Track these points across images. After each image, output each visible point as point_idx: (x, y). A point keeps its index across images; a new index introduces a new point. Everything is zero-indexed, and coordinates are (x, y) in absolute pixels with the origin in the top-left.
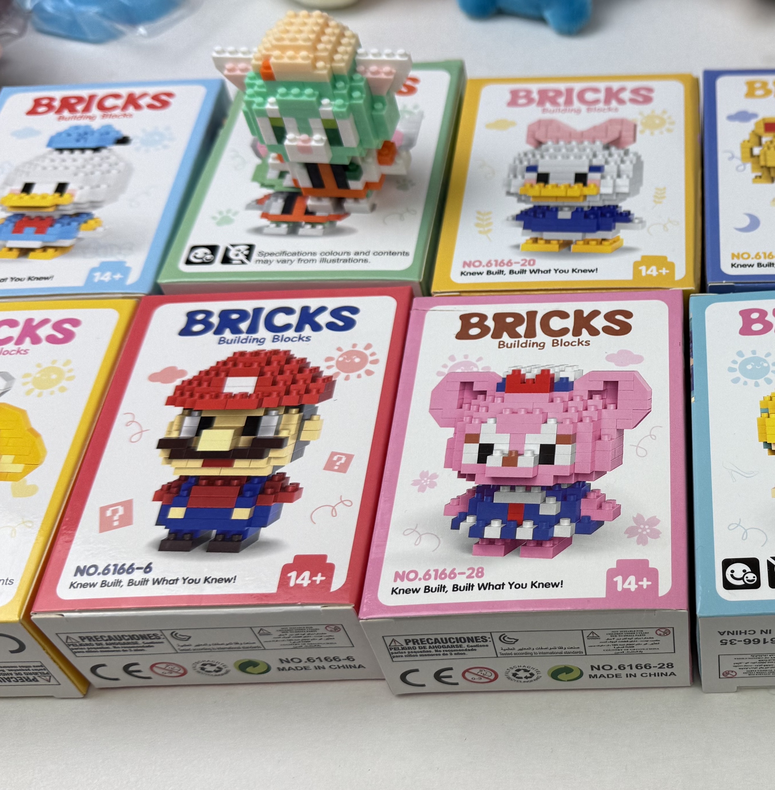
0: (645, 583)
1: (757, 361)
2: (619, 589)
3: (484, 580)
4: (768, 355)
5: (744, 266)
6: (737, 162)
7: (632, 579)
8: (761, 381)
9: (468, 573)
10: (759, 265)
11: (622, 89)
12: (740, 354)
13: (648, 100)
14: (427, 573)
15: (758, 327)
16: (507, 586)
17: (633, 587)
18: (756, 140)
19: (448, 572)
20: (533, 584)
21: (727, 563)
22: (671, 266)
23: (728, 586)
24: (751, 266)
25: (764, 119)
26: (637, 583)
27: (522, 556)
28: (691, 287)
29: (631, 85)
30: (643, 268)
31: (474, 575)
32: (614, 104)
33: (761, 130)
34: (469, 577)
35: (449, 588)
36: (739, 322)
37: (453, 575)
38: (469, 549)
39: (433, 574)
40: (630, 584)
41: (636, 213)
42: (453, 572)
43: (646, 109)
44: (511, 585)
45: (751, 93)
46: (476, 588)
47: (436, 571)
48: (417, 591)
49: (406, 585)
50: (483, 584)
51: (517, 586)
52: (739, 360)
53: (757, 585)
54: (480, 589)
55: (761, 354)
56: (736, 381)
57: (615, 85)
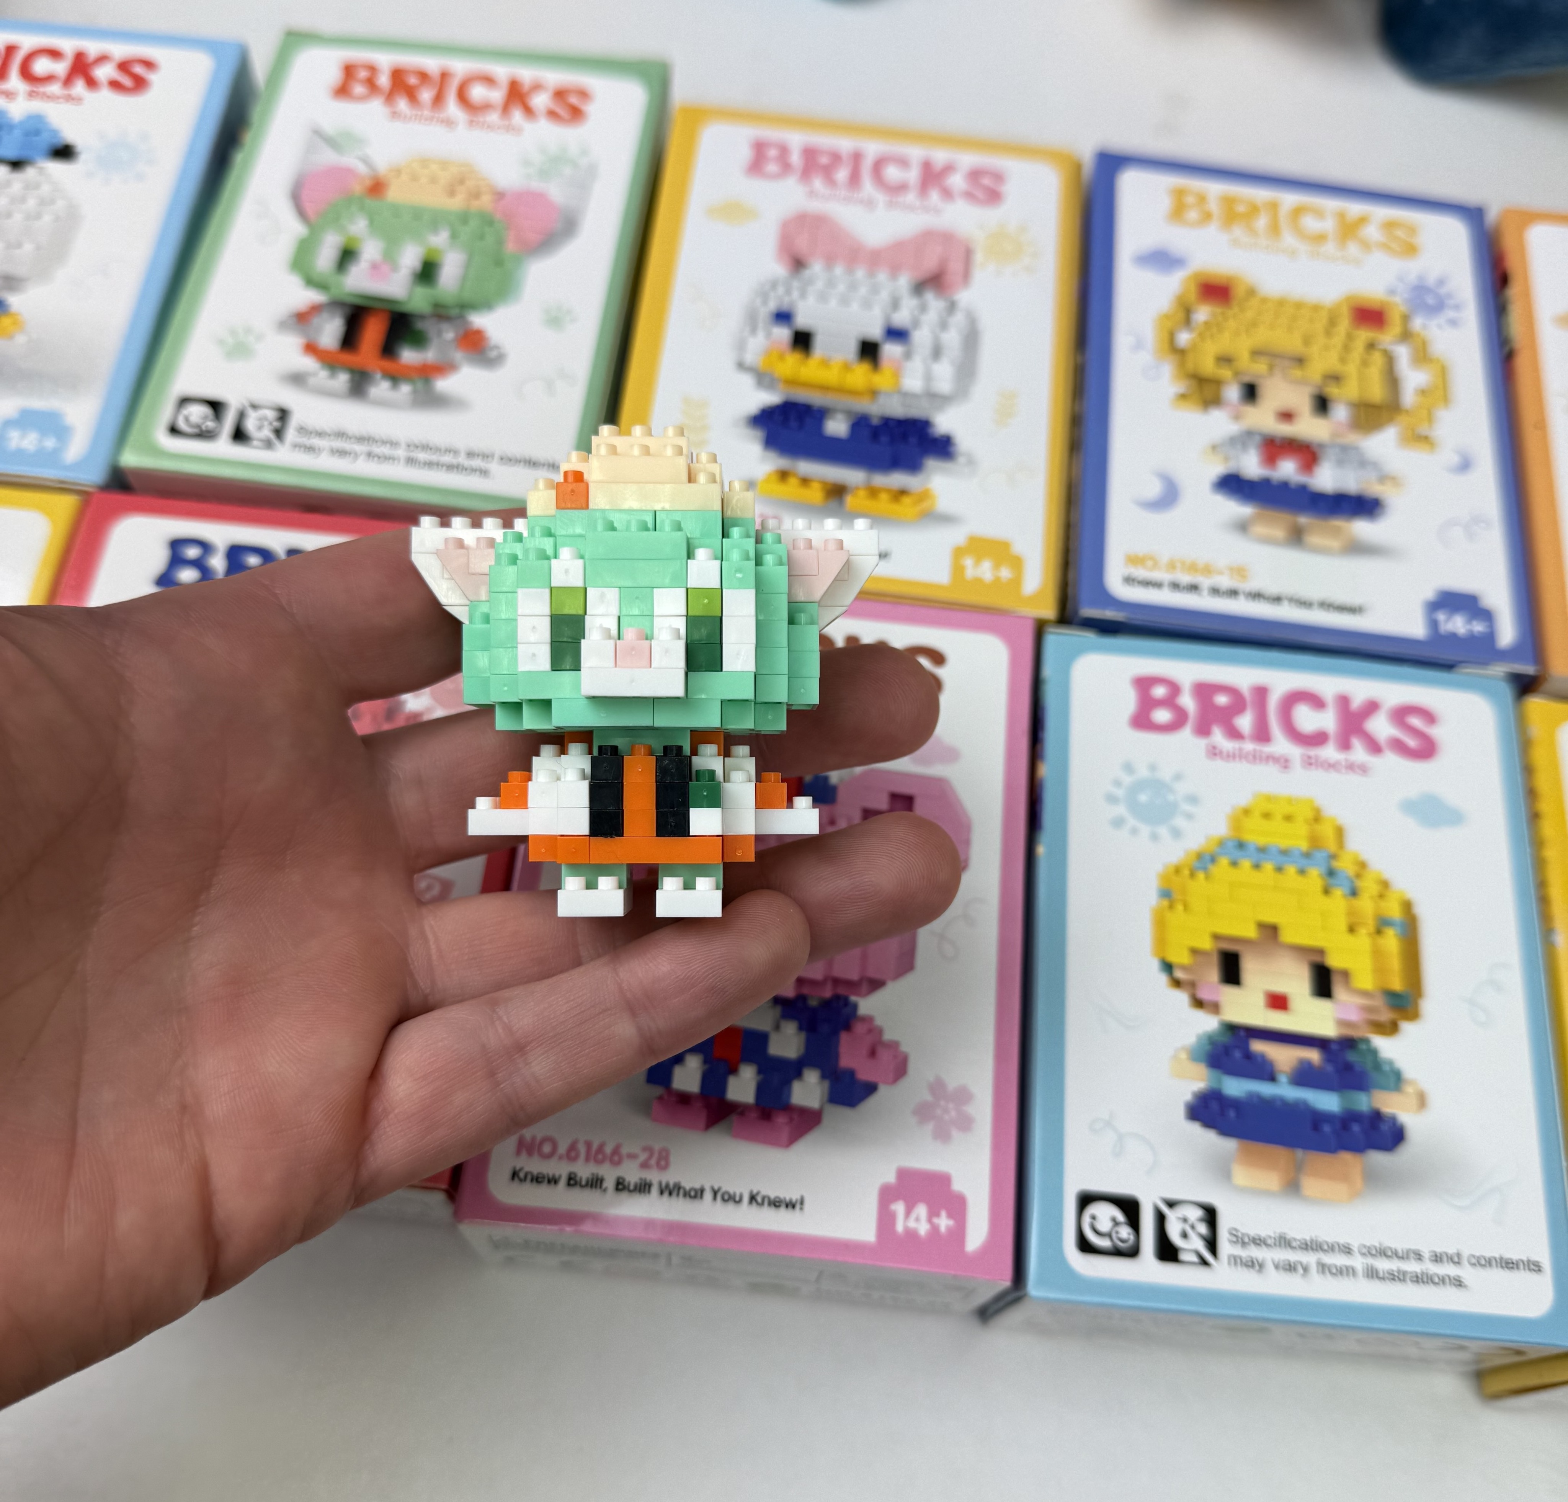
0: (944, 1222)
1: (1157, 786)
2: (900, 1227)
3: (670, 1177)
4: (1178, 777)
5: (1147, 584)
6: (1146, 357)
7: (921, 1210)
8: (1163, 831)
9: (643, 1157)
10: (1175, 586)
11: (949, 169)
12: (1129, 768)
13: (993, 196)
14: (573, 1147)
15: (1162, 716)
16: (708, 1195)
17: (923, 1228)
18: (1181, 315)
19: (608, 1150)
20: (753, 1198)
21: (1086, 1200)
22: (1017, 563)
23: (1085, 1246)
24: (1158, 585)
25: (1196, 275)
26: (930, 1220)
27: (737, 1135)
28: (1049, 611)
29: (967, 160)
30: (968, 562)
31: (653, 1162)
32: (935, 196)
33: (1193, 294)
34: (645, 1165)
35: (609, 1183)
36: (1129, 701)
37: (616, 1157)
38: (644, 1108)
39: (582, 1149)
40: (917, 1220)
41: (964, 441)
42: (616, 1151)
43: (991, 216)
44: (715, 1193)
45: (1178, 212)
46: (655, 1190)
47: (588, 1145)
48: (553, 1181)
49: (535, 1166)
50: (667, 1186)
51: (726, 1197)
52: (1127, 780)
53: (1133, 1252)
54: (662, 1193)
55: (1166, 774)
56: (1118, 823)
57: (940, 156)
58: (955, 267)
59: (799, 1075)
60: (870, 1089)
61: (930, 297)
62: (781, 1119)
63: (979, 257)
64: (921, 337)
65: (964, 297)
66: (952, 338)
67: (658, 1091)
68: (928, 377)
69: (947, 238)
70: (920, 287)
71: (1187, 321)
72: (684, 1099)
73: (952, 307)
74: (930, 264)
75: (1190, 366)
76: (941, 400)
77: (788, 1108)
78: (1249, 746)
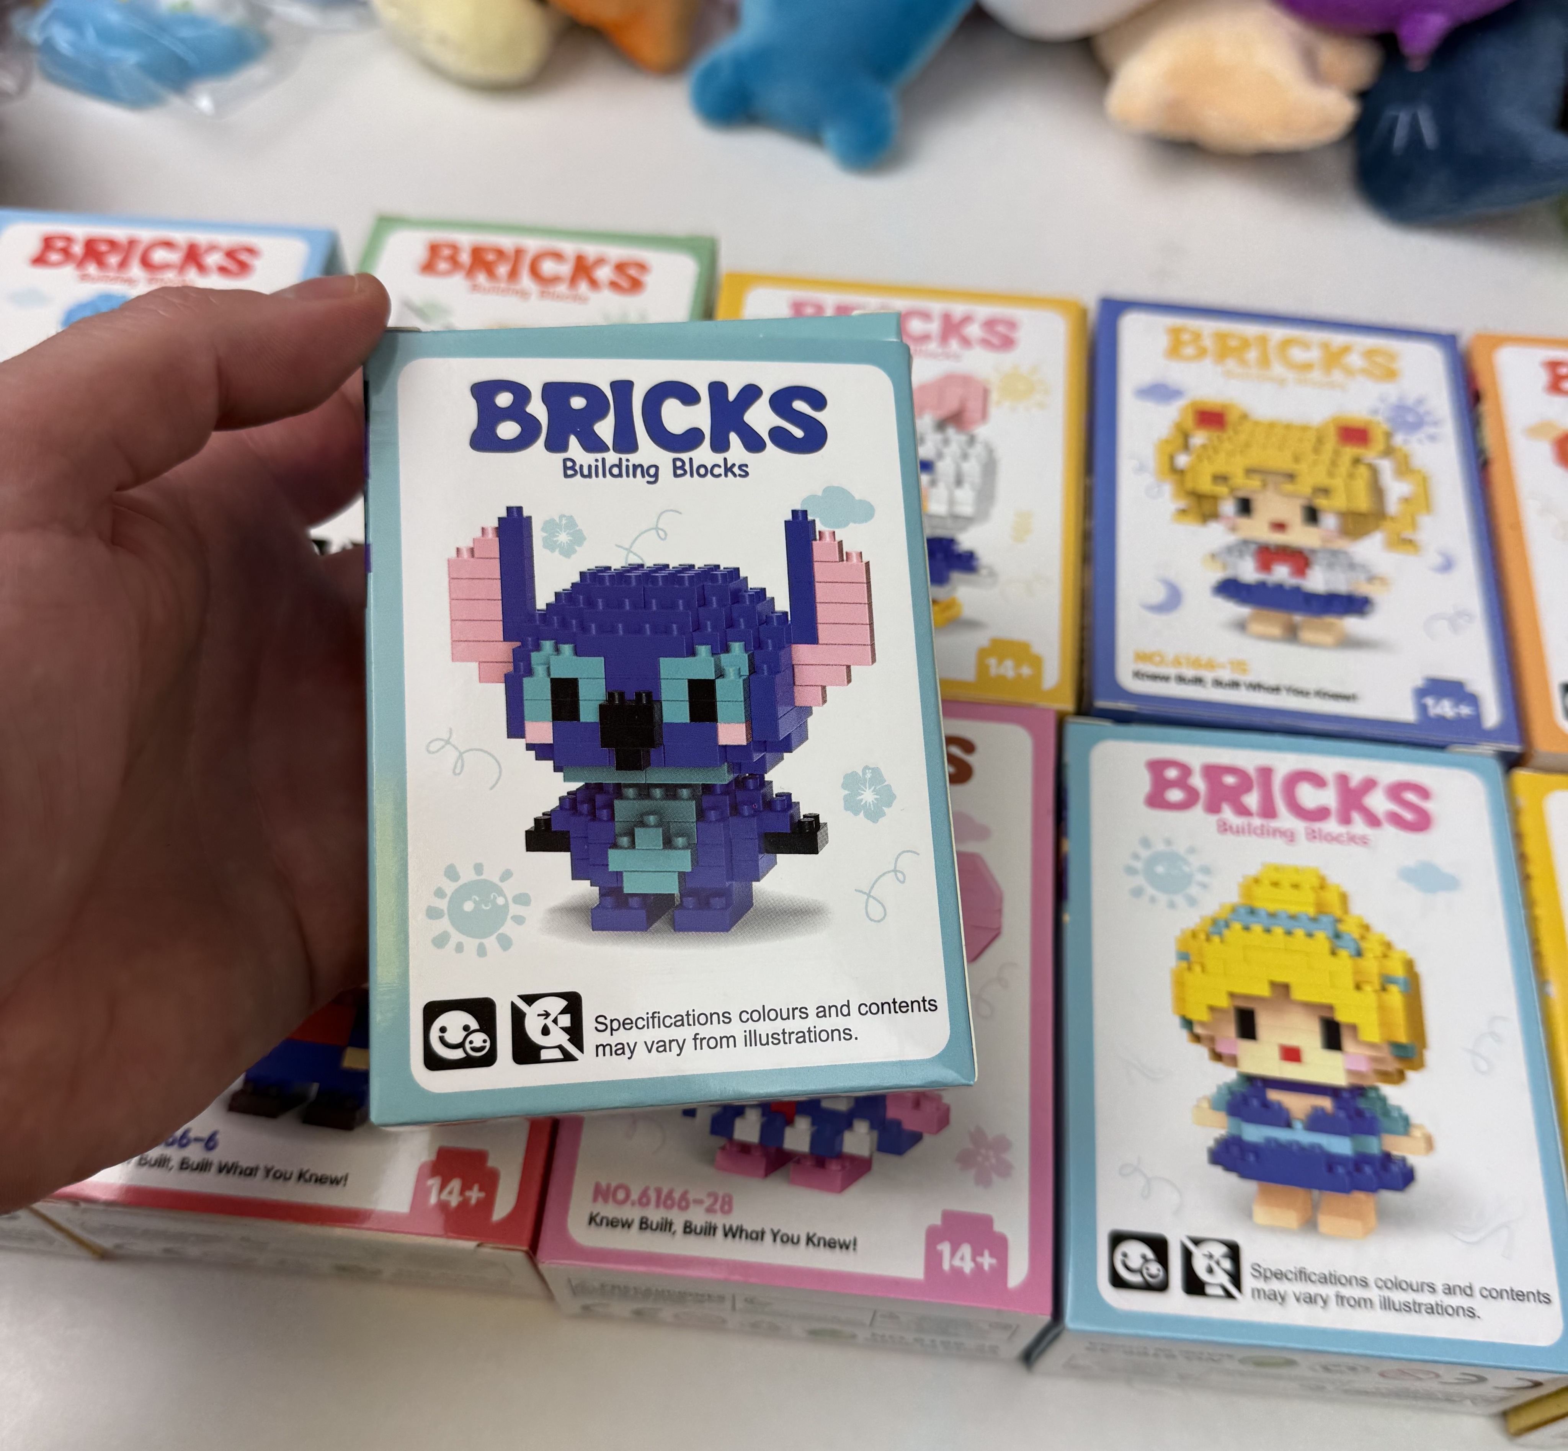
0: (987, 1261)
1: (1173, 859)
2: (946, 1266)
3: (733, 1221)
4: (1192, 850)
5: (1155, 677)
6: (1148, 479)
7: (966, 1250)
8: (1179, 899)
9: (708, 1202)
10: (1181, 679)
11: (967, 319)
12: (1146, 843)
13: (1007, 343)
14: (644, 1194)
15: (1175, 795)
16: (768, 1237)
17: (968, 1267)
18: (1180, 441)
19: (677, 1195)
20: (809, 1240)
21: (1117, 1239)
22: (1036, 662)
23: (1117, 1282)
24: (1166, 679)
25: (1193, 404)
26: (974, 1259)
27: (793, 1182)
28: (1068, 704)
29: (983, 311)
30: (992, 662)
31: (718, 1206)
32: (954, 345)
33: (1190, 422)
34: (710, 1210)
35: (678, 1227)
36: (1144, 783)
37: (684, 1204)
38: (709, 1158)
39: (653, 1195)
40: (962, 1258)
41: (985, 556)
42: (684, 1196)
43: (1006, 360)
44: (775, 1236)
45: (1174, 351)
46: (720, 1232)
47: (659, 1192)
48: (627, 1225)
49: (609, 1211)
50: (731, 1228)
51: (785, 1239)
52: (1144, 853)
53: (1162, 1287)
54: (726, 1235)
55: (1180, 847)
56: (1137, 892)
57: (958, 309)
58: (973, 406)
59: (849, 1126)
60: (916, 1138)
61: (951, 432)
62: (834, 1167)
63: (994, 396)
64: (945, 467)
65: (982, 432)
66: (972, 468)
67: (721, 1141)
68: (952, 502)
69: (966, 380)
70: (941, 425)
71: (1186, 447)
72: (745, 1148)
73: (972, 440)
74: (951, 405)
75: (1189, 485)
76: (967, 521)
77: (840, 1156)
78: (1257, 821)
